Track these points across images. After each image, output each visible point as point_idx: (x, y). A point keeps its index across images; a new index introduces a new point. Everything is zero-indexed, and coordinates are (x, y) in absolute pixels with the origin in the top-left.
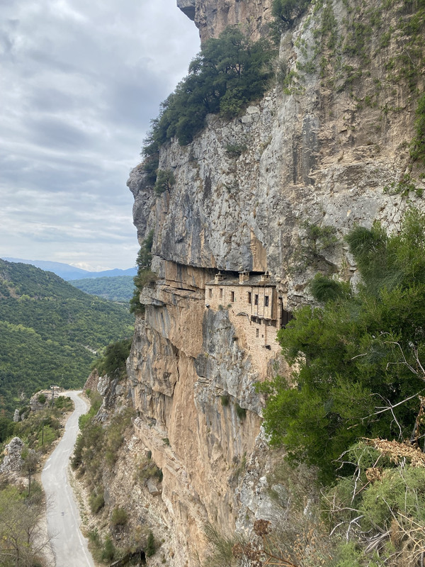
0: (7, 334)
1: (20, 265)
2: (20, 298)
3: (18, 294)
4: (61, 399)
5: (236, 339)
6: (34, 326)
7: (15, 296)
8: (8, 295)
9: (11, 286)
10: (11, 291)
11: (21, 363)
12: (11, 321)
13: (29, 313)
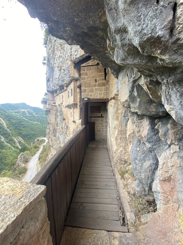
0: (33, 124)
1: (35, 107)
2: (36, 116)
3: (35, 114)
4: (42, 140)
5: (64, 119)
6: (40, 122)
7: (35, 115)
8: (33, 115)
9: (33, 113)
10: (34, 114)
11: (37, 131)
12: (34, 121)
13: (38, 119)
